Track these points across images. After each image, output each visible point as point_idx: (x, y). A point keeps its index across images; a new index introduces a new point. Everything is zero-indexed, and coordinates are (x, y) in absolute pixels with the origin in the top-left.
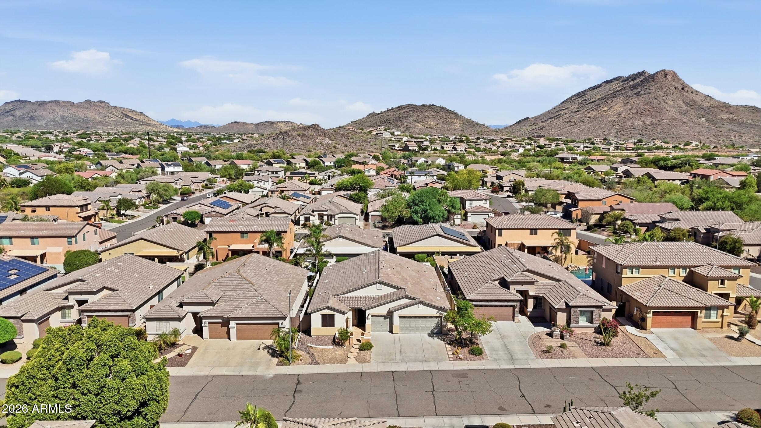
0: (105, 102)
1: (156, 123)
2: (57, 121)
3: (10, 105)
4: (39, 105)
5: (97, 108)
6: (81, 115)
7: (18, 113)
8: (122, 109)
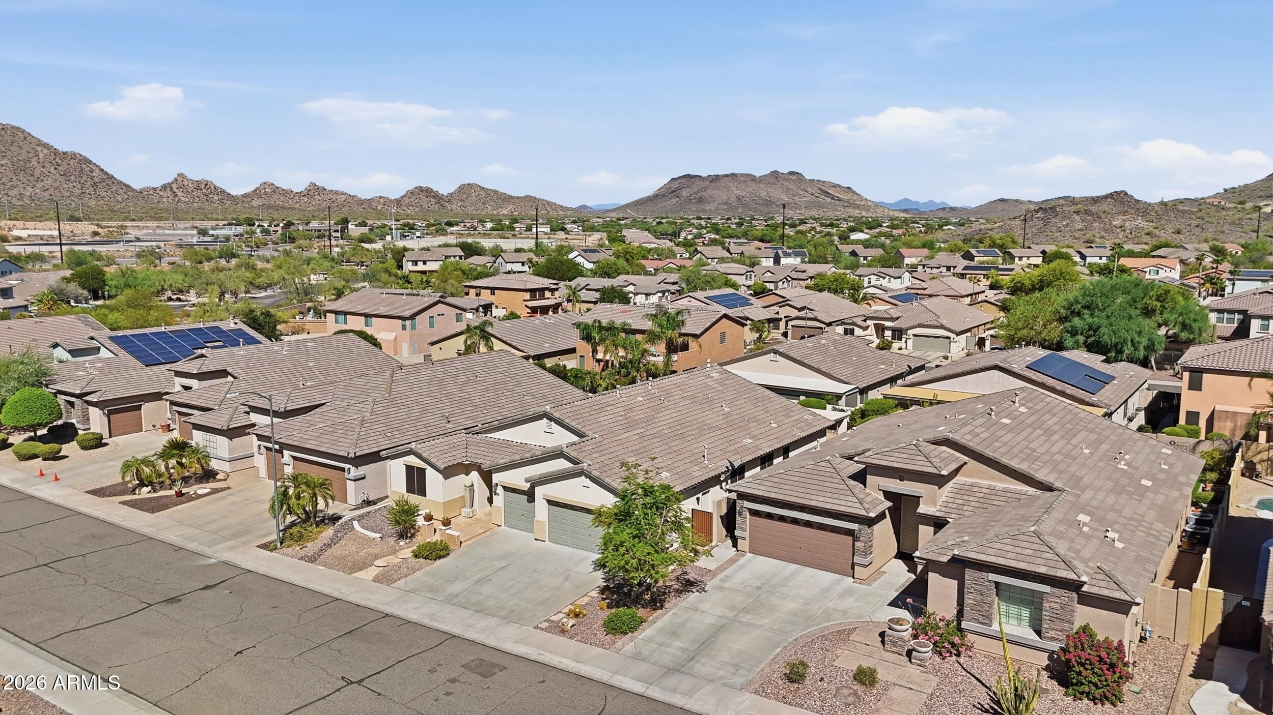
0: (797, 173)
1: (870, 204)
2: (731, 204)
3: (677, 182)
4: (711, 182)
5: (786, 183)
6: (763, 194)
7: (684, 193)
8: (821, 183)
